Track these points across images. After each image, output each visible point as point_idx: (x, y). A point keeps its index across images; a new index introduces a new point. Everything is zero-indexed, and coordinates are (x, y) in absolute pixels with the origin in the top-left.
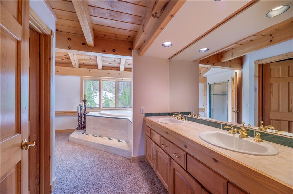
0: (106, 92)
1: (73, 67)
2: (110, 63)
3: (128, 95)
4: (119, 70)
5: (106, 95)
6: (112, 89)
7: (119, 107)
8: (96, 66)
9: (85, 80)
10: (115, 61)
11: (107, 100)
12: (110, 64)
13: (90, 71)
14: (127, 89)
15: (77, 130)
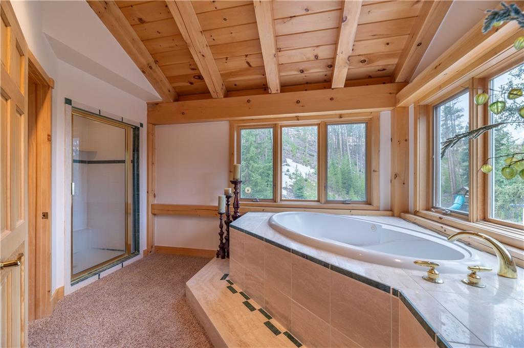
0: (297, 164)
1: (212, 98)
2: (302, 67)
3: (341, 169)
4: (330, 87)
5: (297, 171)
6: (308, 159)
7: (328, 202)
8: (264, 88)
9: (240, 128)
10: (316, 57)
11: (300, 180)
12: (302, 71)
13: (248, 101)
14: (339, 156)
15: (218, 257)
